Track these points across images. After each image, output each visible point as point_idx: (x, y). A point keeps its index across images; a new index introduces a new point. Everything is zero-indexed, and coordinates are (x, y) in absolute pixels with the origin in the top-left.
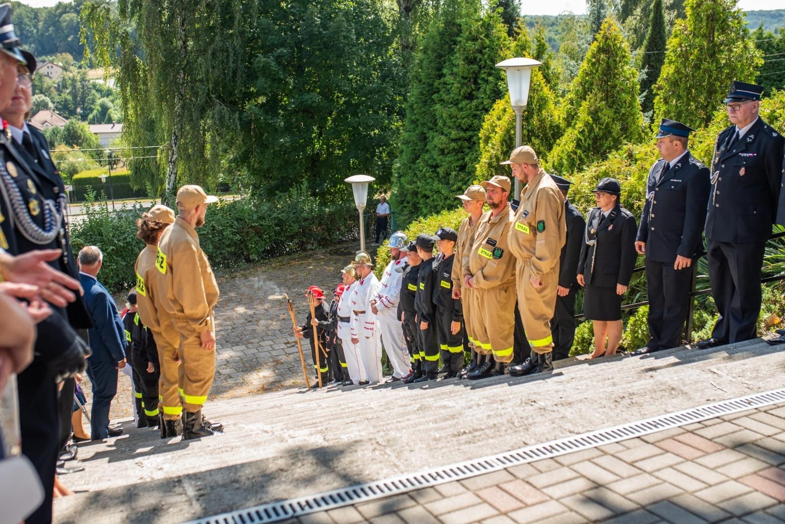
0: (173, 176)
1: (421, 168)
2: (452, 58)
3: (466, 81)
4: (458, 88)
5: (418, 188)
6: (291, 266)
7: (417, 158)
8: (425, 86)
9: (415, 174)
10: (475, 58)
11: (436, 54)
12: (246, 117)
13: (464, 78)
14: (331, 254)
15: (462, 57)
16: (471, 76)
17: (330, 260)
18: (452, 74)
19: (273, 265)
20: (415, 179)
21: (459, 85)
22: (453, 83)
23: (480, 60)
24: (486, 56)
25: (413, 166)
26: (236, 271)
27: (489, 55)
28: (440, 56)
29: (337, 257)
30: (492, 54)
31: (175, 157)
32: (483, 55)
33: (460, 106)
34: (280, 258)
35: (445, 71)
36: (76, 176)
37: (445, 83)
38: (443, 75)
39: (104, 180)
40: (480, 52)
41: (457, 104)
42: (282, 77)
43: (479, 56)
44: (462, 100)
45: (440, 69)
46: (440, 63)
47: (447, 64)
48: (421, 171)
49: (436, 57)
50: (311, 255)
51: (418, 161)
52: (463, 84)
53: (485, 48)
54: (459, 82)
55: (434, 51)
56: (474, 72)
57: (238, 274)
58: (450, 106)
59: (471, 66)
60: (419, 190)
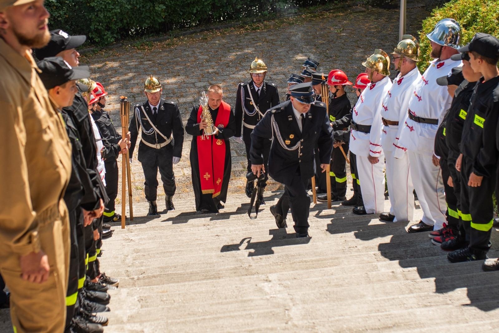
6: (323, 18)
14: (373, 6)
17: (372, 13)
19: (303, 16)
26: (259, 21)
29: (380, 10)
34: (312, 8)
50: (349, 6)
57: (261, 25)
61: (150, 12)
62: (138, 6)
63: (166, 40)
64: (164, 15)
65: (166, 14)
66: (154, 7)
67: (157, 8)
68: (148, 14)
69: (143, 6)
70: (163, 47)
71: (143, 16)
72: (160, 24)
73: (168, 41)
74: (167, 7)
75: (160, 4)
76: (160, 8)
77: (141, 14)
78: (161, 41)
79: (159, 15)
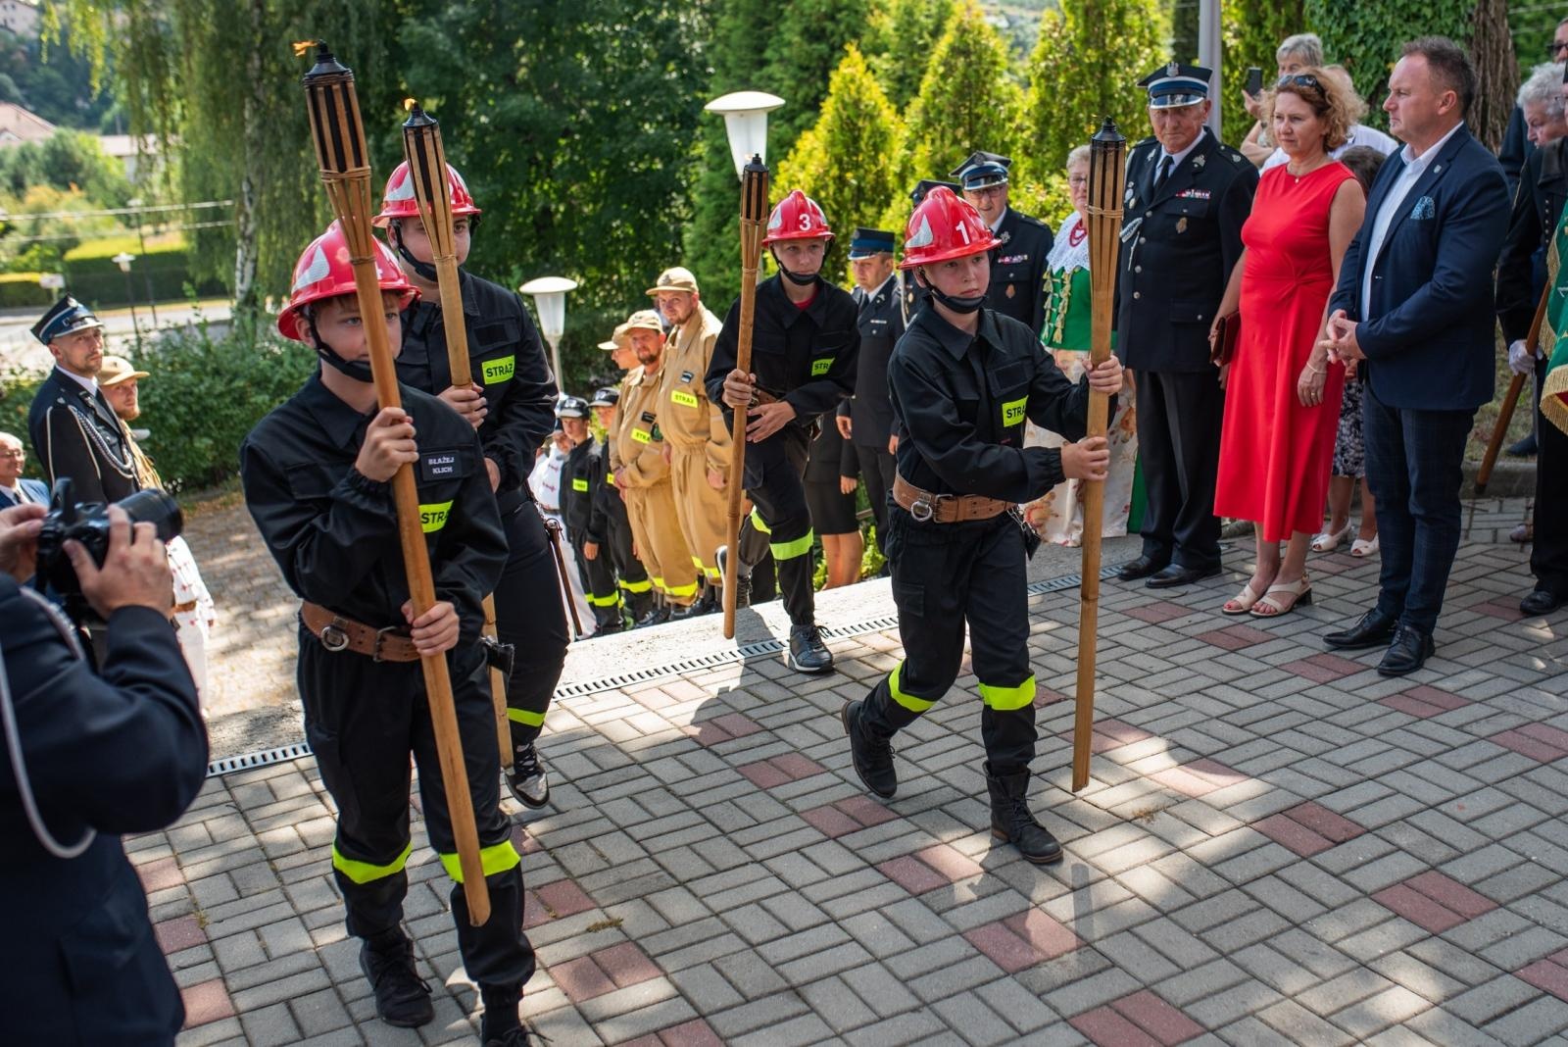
0: (249, 266)
1: (732, 243)
2: (782, 28)
3: (806, 75)
4: (791, 88)
5: (726, 281)
7: (725, 222)
8: (734, 81)
9: (721, 255)
10: (823, 30)
11: (752, 20)
12: (391, 146)
13: (803, 68)
15: (798, 28)
16: (814, 64)
18: (781, 60)
20: (721, 265)
21: (792, 83)
22: (782, 80)
23: (833, 34)
24: (842, 27)
25: (720, 239)
27: (848, 26)
28: (761, 23)
30: (854, 22)
31: (251, 227)
32: (837, 22)
33: (798, 122)
35: (768, 54)
36: (73, 255)
37: (770, 78)
38: (763, 63)
39: (126, 267)
40: (832, 18)
41: (791, 120)
42: (460, 63)
43: (829, 26)
44: (801, 111)
45: (760, 50)
46: (760, 38)
47: (775, 38)
48: (731, 248)
49: (754, 26)
51: (725, 229)
52: (800, 82)
53: (840, 10)
54: (794, 77)
55: (750, 13)
56: (821, 58)
58: (777, 122)
59: (815, 46)
60: (729, 286)
61: (185, 453)
62: (163, 444)
63: (218, 497)
64: (210, 455)
65: (215, 453)
66: (191, 443)
67: (197, 444)
68: (182, 456)
69: (172, 444)
70: (215, 508)
71: (173, 460)
72: (205, 471)
73: (222, 499)
74: (216, 441)
75: (201, 436)
76: (202, 443)
77: (170, 456)
78: (209, 500)
79: (202, 457)
